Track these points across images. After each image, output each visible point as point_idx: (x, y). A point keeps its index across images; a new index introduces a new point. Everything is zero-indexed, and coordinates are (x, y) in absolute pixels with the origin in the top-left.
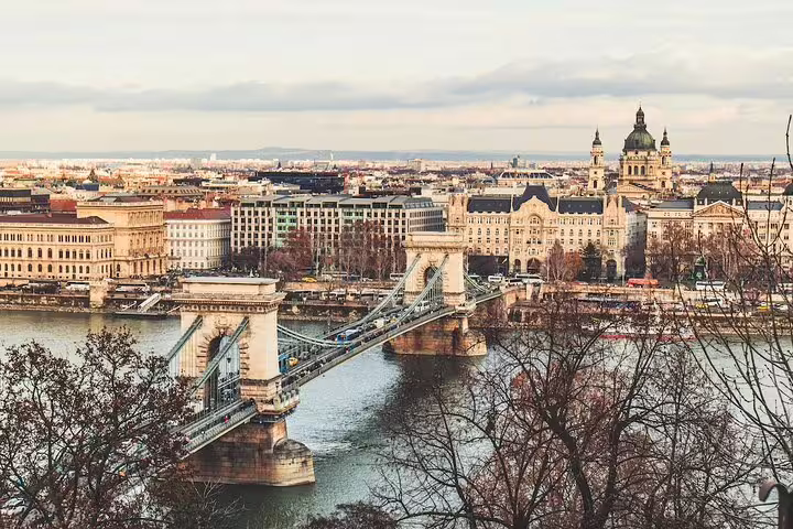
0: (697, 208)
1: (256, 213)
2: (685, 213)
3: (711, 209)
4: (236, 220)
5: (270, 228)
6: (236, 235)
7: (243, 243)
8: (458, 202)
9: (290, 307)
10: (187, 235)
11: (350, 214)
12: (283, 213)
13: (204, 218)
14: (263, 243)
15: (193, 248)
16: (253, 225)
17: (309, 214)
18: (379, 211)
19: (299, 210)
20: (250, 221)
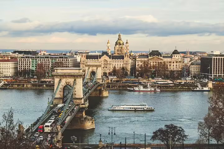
0: (149, 58)
1: (25, 60)
2: (146, 59)
3: (153, 58)
4: (19, 62)
5: (30, 64)
6: (19, 66)
7: (21, 69)
8: (84, 57)
9: (43, 85)
10: (5, 66)
11: (53, 60)
12: (33, 60)
13: (10, 62)
14: (27, 68)
15: (7, 70)
16: (24, 63)
17: (41, 60)
18: (61, 59)
19: (38, 59)
20: (23, 62)
